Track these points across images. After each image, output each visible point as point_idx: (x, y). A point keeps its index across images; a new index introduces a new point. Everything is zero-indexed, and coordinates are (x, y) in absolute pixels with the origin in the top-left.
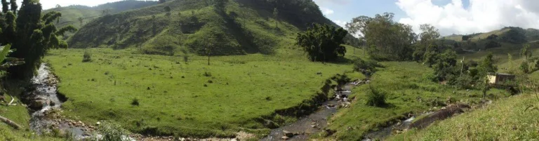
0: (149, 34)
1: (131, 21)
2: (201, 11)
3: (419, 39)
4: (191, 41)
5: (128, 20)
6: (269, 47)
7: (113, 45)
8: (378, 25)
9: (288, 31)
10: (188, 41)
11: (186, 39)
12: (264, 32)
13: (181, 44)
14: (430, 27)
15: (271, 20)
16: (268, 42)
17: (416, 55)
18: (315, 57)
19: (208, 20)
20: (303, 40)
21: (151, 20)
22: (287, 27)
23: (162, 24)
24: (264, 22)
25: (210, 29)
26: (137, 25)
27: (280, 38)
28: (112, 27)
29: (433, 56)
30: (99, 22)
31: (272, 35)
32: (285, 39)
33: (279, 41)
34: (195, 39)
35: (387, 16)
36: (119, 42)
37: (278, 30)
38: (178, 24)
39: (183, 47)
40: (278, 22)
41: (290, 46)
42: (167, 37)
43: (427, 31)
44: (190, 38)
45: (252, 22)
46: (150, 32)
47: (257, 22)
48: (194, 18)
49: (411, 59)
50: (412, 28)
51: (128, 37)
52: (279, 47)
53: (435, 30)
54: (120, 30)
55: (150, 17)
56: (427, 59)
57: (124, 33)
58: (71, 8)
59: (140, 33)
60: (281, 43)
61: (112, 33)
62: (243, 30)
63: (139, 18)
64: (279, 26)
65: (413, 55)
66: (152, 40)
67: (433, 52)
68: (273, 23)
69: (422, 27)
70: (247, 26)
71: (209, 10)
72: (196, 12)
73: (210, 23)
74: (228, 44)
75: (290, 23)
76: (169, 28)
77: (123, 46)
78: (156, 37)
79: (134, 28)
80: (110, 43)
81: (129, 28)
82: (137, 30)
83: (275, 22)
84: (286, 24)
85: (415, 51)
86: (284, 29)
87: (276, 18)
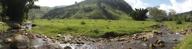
0: (72, 14)
1: (65, 10)
2: (92, 5)
4: (89, 15)
5: (64, 10)
6: (117, 18)
7: (59, 18)
9: (123, 14)
10: (87, 15)
11: (87, 14)
12: (115, 14)
13: (85, 16)
14: (173, 10)
15: (117, 10)
18: (137, 20)
19: (95, 8)
21: (72, 9)
23: (76, 10)
24: (114, 11)
25: (96, 11)
26: (67, 11)
27: (120, 16)
28: (58, 12)
30: (54, 10)
31: (117, 15)
32: (122, 16)
34: (90, 15)
36: (61, 17)
37: (119, 13)
38: (83, 10)
39: (86, 17)
41: (124, 18)
42: (80, 14)
44: (88, 14)
45: (110, 10)
46: (73, 13)
47: (112, 10)
48: (90, 8)
51: (64, 15)
54: (61, 13)
55: (72, 8)
57: (63, 14)
58: (44, 7)
59: (68, 14)
61: (59, 14)
62: (108, 12)
63: (68, 9)
64: (120, 12)
66: (74, 16)
68: (117, 11)
69: (170, 10)
70: (109, 11)
71: (95, 5)
72: (90, 6)
73: (96, 10)
74: (103, 17)
76: (80, 11)
77: (63, 18)
78: (75, 15)
79: (67, 12)
80: (58, 18)
81: (64, 12)
82: (67, 13)
83: (118, 11)
84: (122, 11)
85: (168, 18)
86: (121, 13)
87: (118, 9)
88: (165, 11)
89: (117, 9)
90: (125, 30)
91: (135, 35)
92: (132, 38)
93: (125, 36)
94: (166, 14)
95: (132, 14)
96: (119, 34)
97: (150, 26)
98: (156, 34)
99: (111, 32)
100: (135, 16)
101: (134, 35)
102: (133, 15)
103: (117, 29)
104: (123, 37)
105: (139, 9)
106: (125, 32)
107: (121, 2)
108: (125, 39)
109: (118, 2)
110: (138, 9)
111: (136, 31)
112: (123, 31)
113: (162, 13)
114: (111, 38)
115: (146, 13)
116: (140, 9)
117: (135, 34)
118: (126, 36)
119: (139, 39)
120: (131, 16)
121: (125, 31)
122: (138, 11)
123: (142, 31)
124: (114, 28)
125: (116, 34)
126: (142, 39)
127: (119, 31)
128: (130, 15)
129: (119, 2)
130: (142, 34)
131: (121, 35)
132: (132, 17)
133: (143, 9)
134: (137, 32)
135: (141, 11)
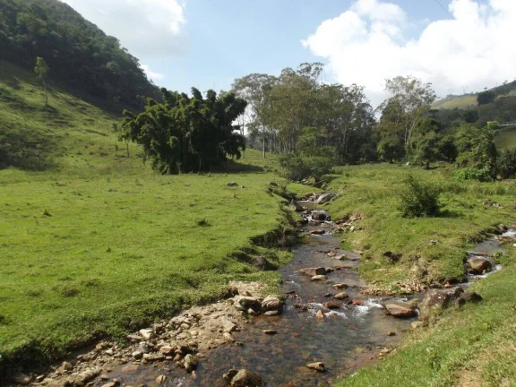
3: (378, 116)
6: (37, 152)
8: (294, 90)
9: (77, 115)
14: (410, 81)
15: (28, 87)
16: (30, 139)
17: (386, 147)
18: (178, 164)
20: (143, 128)
22: (73, 105)
24: (8, 93)
27: (60, 132)
29: (432, 143)
31: (36, 124)
32: (74, 133)
33: (60, 137)
35: (308, 70)
37: (50, 112)
40: (49, 94)
41: (91, 149)
43: (403, 92)
49: (373, 158)
50: (364, 92)
52: (64, 152)
53: (422, 87)
56: (419, 152)
60: (66, 143)
64: (52, 102)
65: (380, 148)
67: (431, 135)
68: (35, 97)
69: (391, 85)
75: (77, 96)
83: (39, 92)
84: (69, 97)
85: (379, 139)
86: (66, 110)
87: (39, 84)
88: (356, 95)
89: (28, 81)
90: (95, 313)
91: (146, 333)
92: (131, 356)
93: (98, 347)
94: (364, 112)
95: (142, 122)
96: (68, 350)
97: (234, 255)
98: (250, 310)
99: (25, 346)
100: (163, 139)
101: (142, 331)
102: (152, 132)
103: (51, 316)
104: (88, 360)
105: (190, 96)
106: (98, 327)
107: (53, 27)
108: (97, 369)
109: (38, 26)
110: (185, 96)
111: (154, 307)
112: (84, 319)
113: (338, 105)
114: (27, 379)
115: (234, 117)
116: (197, 93)
117: (146, 325)
118: (105, 348)
119: (161, 360)
120: (134, 134)
121: (98, 320)
122: (182, 109)
123: (181, 301)
124: (34, 310)
125: (50, 352)
126: (177, 356)
127: (66, 324)
128: (129, 130)
129: (43, 31)
130: (180, 324)
131: (75, 351)
132: (145, 142)
133: (211, 94)
134: (160, 314)
135: (202, 111)
